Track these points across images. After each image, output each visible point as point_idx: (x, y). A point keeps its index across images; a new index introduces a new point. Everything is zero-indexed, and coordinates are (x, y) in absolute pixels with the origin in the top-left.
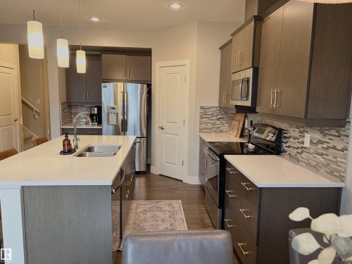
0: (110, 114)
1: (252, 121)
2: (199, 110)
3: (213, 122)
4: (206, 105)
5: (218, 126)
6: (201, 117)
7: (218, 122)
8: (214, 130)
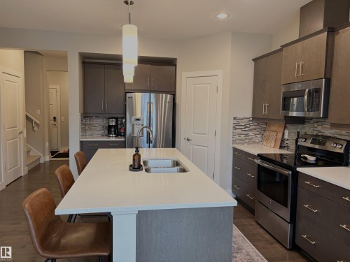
0: (135, 126)
1: (298, 132)
2: (232, 121)
3: (246, 133)
4: (240, 115)
5: (250, 137)
6: (235, 128)
7: (251, 133)
8: (247, 141)
